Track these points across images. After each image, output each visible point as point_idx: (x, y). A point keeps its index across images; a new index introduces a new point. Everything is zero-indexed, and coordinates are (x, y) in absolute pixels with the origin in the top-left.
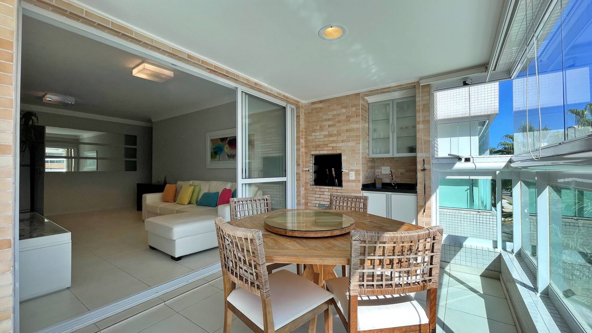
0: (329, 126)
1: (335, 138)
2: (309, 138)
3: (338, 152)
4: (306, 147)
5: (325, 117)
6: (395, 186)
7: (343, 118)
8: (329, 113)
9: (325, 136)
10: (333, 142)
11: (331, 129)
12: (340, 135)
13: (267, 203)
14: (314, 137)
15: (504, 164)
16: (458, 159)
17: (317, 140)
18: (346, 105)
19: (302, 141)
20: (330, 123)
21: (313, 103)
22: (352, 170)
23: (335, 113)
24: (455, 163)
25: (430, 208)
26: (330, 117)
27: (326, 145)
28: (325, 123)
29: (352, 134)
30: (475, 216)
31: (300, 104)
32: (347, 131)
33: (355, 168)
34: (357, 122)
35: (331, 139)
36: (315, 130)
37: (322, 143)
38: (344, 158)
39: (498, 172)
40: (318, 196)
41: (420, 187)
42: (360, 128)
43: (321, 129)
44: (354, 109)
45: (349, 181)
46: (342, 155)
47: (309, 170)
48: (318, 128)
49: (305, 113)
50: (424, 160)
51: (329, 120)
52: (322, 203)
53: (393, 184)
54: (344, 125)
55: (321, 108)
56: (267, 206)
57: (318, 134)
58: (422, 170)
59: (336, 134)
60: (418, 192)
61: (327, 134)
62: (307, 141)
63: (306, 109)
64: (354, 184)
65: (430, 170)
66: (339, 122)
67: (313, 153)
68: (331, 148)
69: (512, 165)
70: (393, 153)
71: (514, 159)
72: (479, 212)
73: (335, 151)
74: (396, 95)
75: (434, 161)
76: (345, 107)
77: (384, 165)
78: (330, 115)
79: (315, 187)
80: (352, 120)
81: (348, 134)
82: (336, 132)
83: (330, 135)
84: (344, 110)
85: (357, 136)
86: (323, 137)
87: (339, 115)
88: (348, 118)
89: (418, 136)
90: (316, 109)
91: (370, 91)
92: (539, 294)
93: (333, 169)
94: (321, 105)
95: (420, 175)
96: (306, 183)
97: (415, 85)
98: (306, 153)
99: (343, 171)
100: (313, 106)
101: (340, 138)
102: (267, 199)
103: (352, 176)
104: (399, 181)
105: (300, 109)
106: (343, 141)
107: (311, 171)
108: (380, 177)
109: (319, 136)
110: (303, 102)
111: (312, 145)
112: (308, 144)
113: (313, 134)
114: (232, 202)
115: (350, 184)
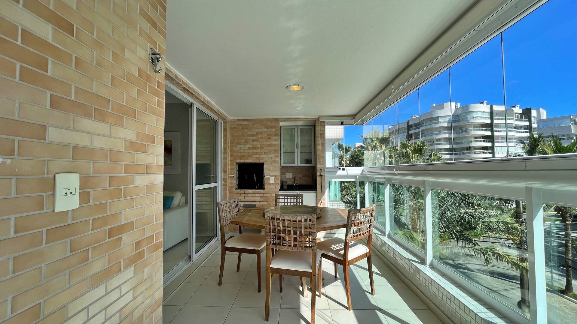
0: (253, 140)
1: (258, 151)
2: (234, 149)
3: (261, 161)
4: (231, 156)
5: (249, 133)
6: (296, 187)
7: (266, 135)
8: (254, 130)
9: (249, 148)
10: (257, 153)
11: (254, 143)
12: (262, 148)
13: (238, 204)
14: (239, 149)
15: (360, 172)
16: (338, 169)
17: (242, 151)
18: (267, 126)
19: (228, 151)
20: (254, 138)
21: (238, 120)
22: (272, 176)
23: (258, 130)
24: (337, 172)
25: (325, 200)
26: (255, 133)
27: (251, 156)
28: (249, 138)
29: (272, 148)
30: (332, 205)
31: (227, 120)
32: (268, 146)
33: (275, 174)
34: (276, 140)
35: (254, 151)
36: (240, 142)
37: (247, 154)
38: (266, 166)
39: (358, 177)
40: (243, 197)
41: (318, 187)
42: (278, 145)
43: (246, 142)
44: (274, 130)
45: (270, 184)
46: (265, 164)
47: (234, 176)
48: (243, 141)
49: (230, 127)
50: (321, 169)
51: (253, 136)
52: (246, 203)
53: (295, 185)
54: (266, 141)
55: (245, 125)
56: (238, 207)
57: (243, 146)
58: (320, 176)
59: (259, 147)
60: (318, 190)
61: (252, 147)
62: (232, 151)
63: (231, 124)
64: (274, 187)
65: (325, 175)
66: (262, 138)
67: (238, 161)
68: (255, 159)
69: (364, 173)
70: (298, 163)
71: (365, 170)
72: (333, 202)
73: (259, 161)
74: (300, 123)
75: (326, 170)
76: (267, 128)
77: (288, 172)
78: (255, 131)
79: (239, 190)
80: (272, 138)
81: (269, 148)
82: (259, 146)
83: (255, 148)
84: (266, 130)
85: (276, 150)
86: (247, 149)
87: (262, 133)
88: (269, 136)
89: (317, 153)
90: (241, 125)
91: (286, 119)
92: (386, 237)
93: (255, 175)
94: (246, 123)
95: (319, 179)
96: (231, 187)
97: (316, 120)
98: (230, 161)
99: (265, 177)
100: (238, 123)
101: (263, 151)
102: (237, 201)
103: (273, 180)
104: (299, 183)
105: (227, 123)
106: (265, 154)
107: (236, 176)
108: (286, 180)
109: (244, 148)
110: (230, 118)
111: (237, 155)
112: (234, 154)
113: (238, 146)
114: (220, 204)
115: (271, 186)
